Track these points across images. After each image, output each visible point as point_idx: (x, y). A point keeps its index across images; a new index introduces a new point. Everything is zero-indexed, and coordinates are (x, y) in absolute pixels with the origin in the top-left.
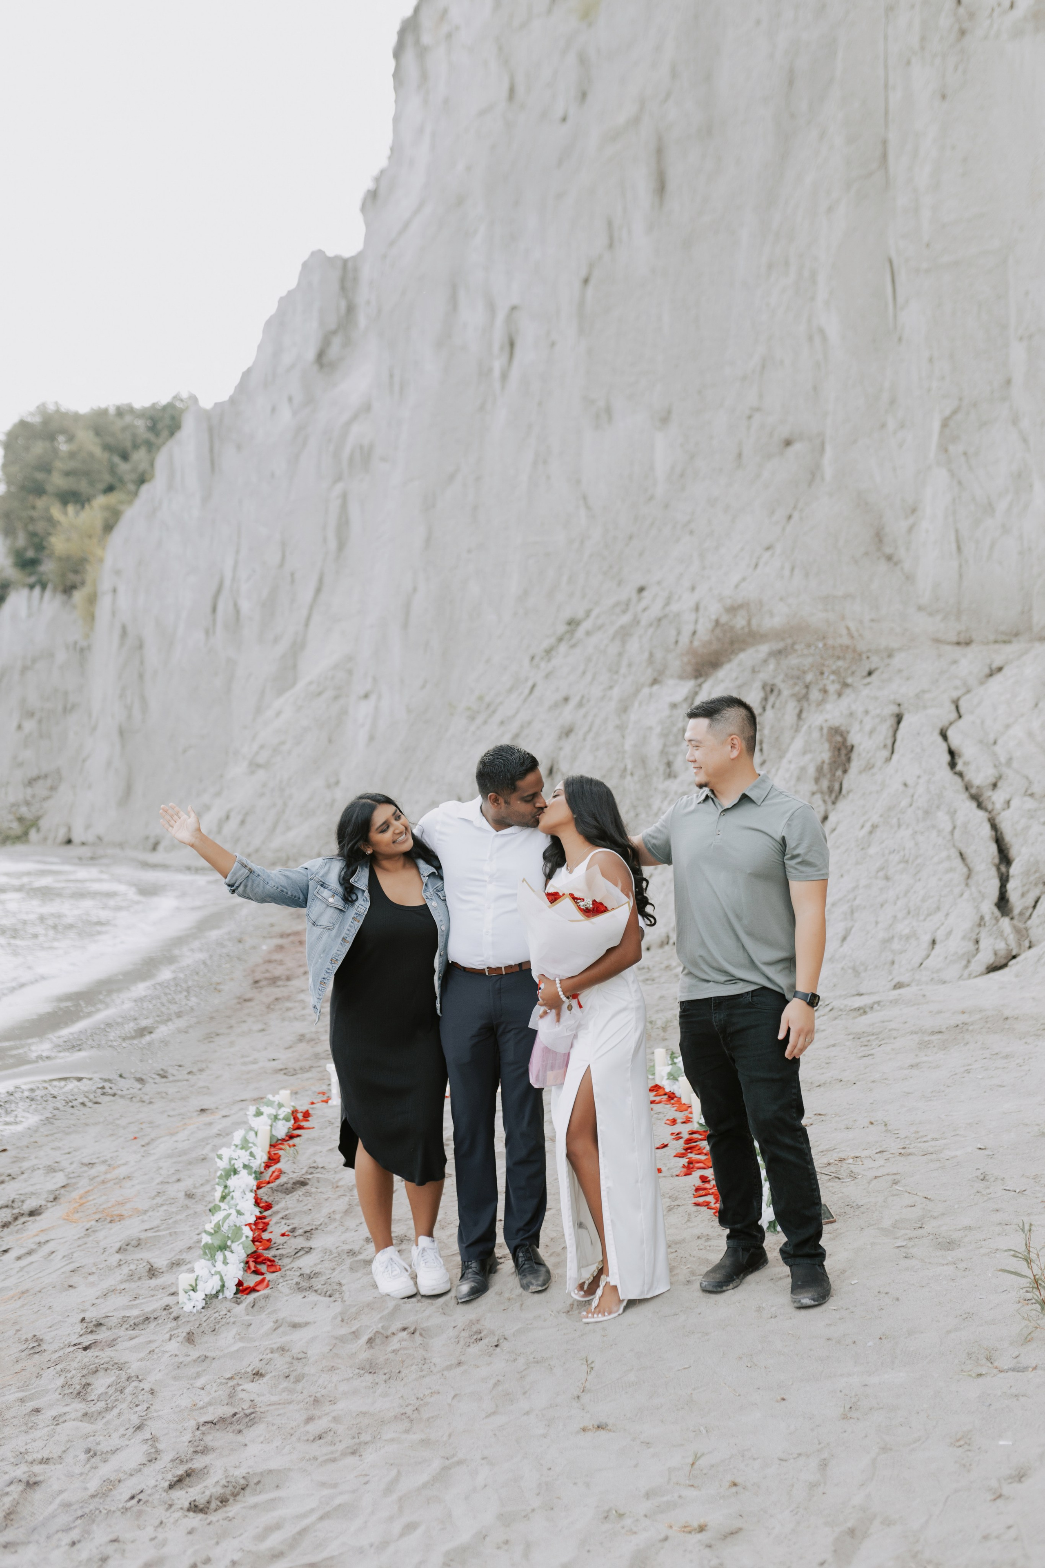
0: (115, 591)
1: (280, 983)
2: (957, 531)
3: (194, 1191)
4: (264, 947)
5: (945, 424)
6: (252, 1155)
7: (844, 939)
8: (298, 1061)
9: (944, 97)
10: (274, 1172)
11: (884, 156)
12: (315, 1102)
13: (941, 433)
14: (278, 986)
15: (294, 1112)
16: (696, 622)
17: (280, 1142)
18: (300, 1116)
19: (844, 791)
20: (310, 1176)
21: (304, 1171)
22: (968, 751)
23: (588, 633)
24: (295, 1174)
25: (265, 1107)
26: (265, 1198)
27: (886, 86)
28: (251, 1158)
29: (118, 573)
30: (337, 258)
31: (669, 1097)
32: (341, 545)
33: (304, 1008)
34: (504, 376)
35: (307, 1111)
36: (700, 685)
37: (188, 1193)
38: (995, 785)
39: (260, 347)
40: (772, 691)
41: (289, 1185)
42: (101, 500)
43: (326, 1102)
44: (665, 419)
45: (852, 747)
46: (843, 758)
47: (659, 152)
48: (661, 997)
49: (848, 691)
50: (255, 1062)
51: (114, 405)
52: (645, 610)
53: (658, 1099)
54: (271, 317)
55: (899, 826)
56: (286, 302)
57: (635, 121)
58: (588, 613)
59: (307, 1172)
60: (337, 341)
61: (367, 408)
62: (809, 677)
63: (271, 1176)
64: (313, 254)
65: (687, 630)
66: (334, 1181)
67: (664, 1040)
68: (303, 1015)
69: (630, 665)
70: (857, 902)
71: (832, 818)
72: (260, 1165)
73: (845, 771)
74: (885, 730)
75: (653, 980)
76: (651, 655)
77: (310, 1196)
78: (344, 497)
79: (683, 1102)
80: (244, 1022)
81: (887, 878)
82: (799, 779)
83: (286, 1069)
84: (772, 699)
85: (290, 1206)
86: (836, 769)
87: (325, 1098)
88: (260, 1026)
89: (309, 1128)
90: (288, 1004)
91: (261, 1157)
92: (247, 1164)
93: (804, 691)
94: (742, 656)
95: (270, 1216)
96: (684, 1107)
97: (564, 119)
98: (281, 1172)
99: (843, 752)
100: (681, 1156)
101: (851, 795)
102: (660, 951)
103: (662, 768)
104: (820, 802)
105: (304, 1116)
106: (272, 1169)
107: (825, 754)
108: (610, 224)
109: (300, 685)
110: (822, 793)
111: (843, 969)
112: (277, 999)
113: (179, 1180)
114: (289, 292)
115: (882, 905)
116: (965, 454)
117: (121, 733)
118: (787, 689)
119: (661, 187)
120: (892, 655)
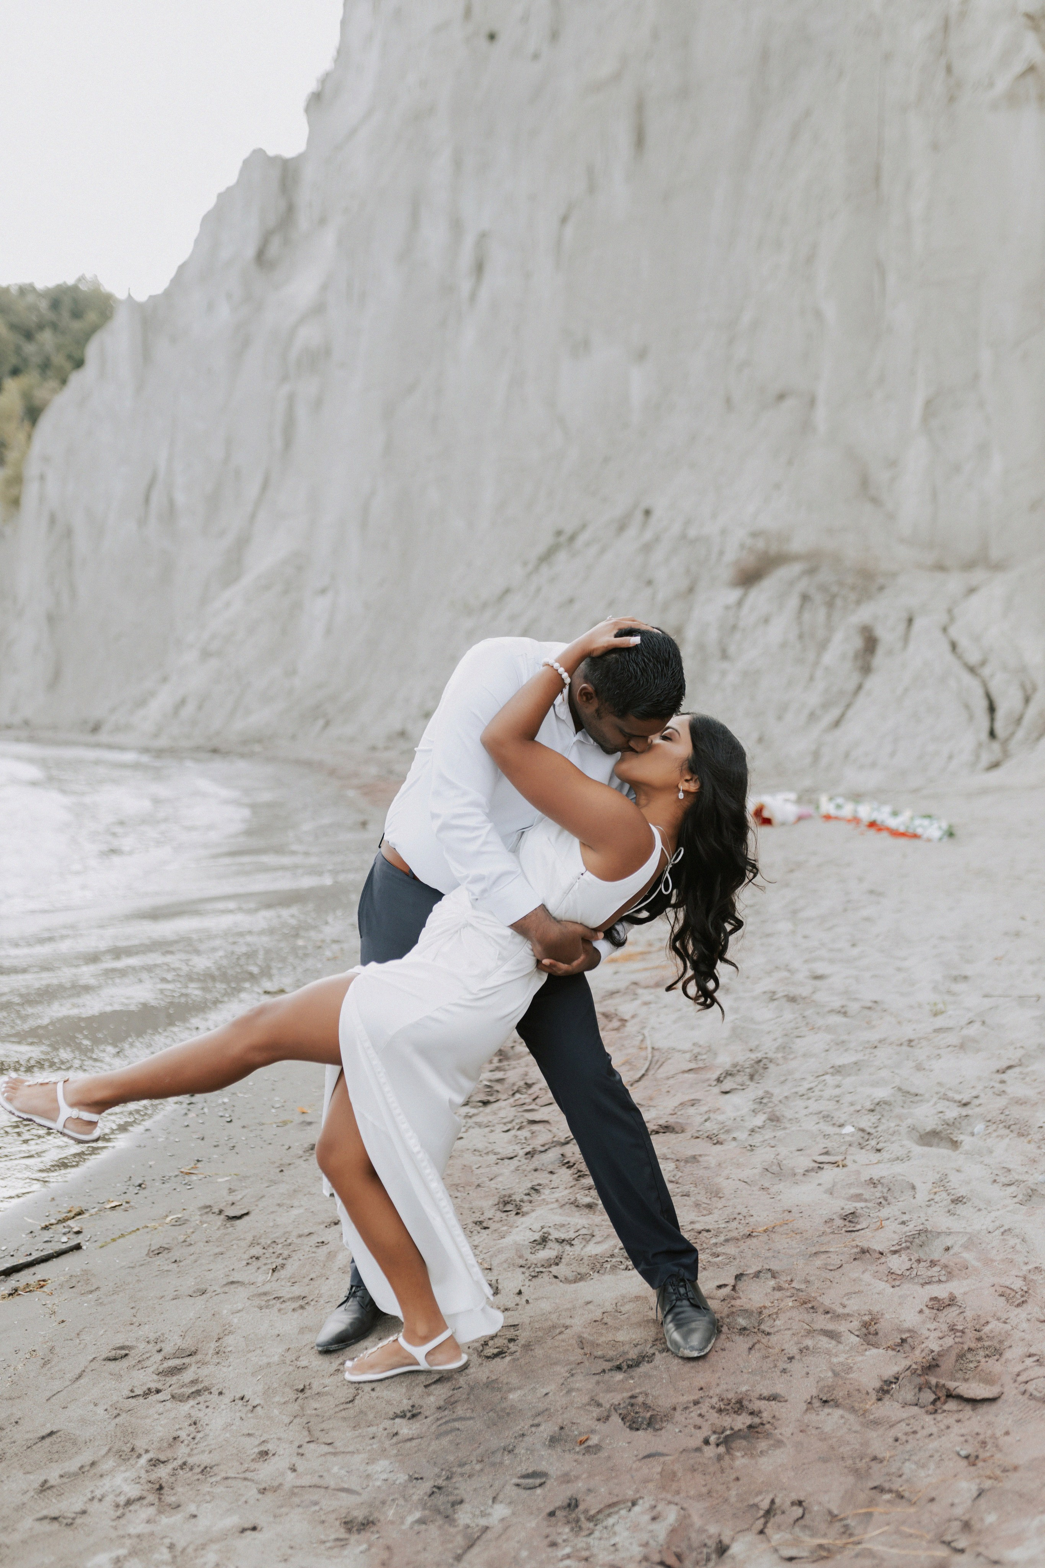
0: (42, 478)
2: (933, 485)
5: (928, 403)
7: (893, 754)
9: (936, 148)
11: (877, 180)
13: (925, 409)
16: (723, 544)
19: (873, 668)
22: (964, 643)
23: (588, 545)
29: (46, 459)
30: (278, 158)
32: (288, 444)
34: (473, 296)
36: (746, 593)
38: (983, 663)
39: (197, 241)
40: (807, 599)
44: (642, 355)
45: (877, 639)
46: (872, 646)
47: (640, 108)
51: (16, 284)
54: (209, 212)
55: (924, 688)
56: (225, 198)
57: (617, 77)
58: (584, 527)
60: (275, 241)
61: (320, 311)
62: (833, 591)
64: (255, 151)
70: (899, 734)
71: (867, 686)
73: (873, 655)
74: (902, 627)
76: (686, 567)
78: (291, 399)
82: (842, 660)
84: (807, 605)
86: (867, 653)
93: (831, 600)
94: (778, 572)
97: (536, 57)
99: (872, 642)
101: (878, 672)
103: (718, 653)
104: (856, 676)
107: (858, 643)
108: (590, 171)
109: (247, 580)
110: (857, 670)
114: (229, 189)
116: (942, 427)
117: (51, 619)
118: (818, 598)
119: (640, 140)
120: (894, 575)
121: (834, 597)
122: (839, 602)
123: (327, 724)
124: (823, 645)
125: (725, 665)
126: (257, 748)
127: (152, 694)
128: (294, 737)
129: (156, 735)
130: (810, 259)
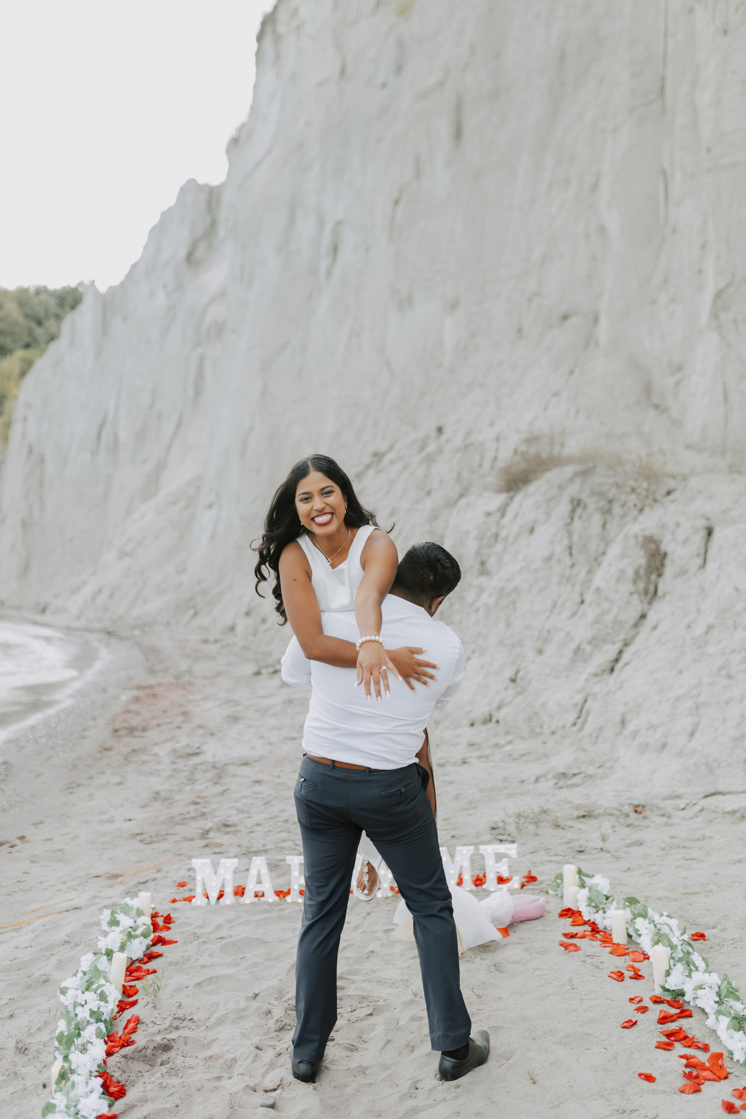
0: (25, 419)
1: (137, 733)
2: (725, 385)
3: (28, 1040)
4: (124, 698)
5: (718, 295)
6: (103, 997)
7: (692, 734)
8: (154, 824)
9: (725, 32)
10: (129, 1021)
11: (662, 90)
12: (177, 898)
13: (714, 304)
14: (135, 737)
15: (154, 916)
16: (497, 450)
17: (137, 964)
18: (160, 921)
19: (660, 593)
20: (174, 1035)
21: (167, 1023)
23: (392, 462)
24: (156, 1027)
25: (122, 914)
26: (117, 1075)
27: (666, 35)
28: (100, 1002)
29: (28, 406)
30: (206, 186)
31: (593, 930)
32: (198, 394)
33: (158, 763)
34: (329, 272)
35: (169, 915)
36: (511, 498)
37: (20, 1045)
39: (145, 247)
40: (578, 504)
41: (149, 1052)
42: (20, 354)
43: (189, 899)
44: (454, 306)
45: (665, 554)
46: (658, 563)
47: (459, 108)
48: (506, 779)
49: (657, 506)
50: (111, 821)
51: (34, 286)
52: (448, 441)
53: (579, 930)
54: (155, 226)
55: (735, 628)
56: (166, 216)
57: (441, 84)
58: (391, 448)
59: (171, 1026)
60: (202, 247)
61: (222, 294)
62: (610, 496)
63: (125, 1028)
64: (188, 181)
65: (489, 455)
66: (206, 1042)
67: (536, 835)
68: (158, 770)
69: (441, 482)
70: (702, 698)
71: (652, 617)
72: (113, 1010)
73: (660, 575)
74: (699, 539)
75: (487, 757)
76: (459, 475)
77: (177, 1075)
78: (202, 359)
79: (615, 941)
80: (103, 772)
81: (729, 677)
82: (618, 580)
83: (142, 834)
84: (579, 511)
85: (150, 1095)
86: (652, 573)
87: (187, 895)
88: (116, 779)
89: (171, 942)
90: (144, 757)
91: (115, 995)
92: (95, 1010)
93: (607, 506)
94: (549, 475)
95: (123, 1113)
96: (620, 951)
97: (384, 86)
98: (137, 1021)
99: (658, 558)
100: (666, 1047)
101: (668, 597)
102: (484, 728)
103: (477, 566)
104: (637, 602)
105: (164, 922)
106: (128, 1014)
107: (640, 559)
108: (417, 160)
109: (161, 496)
110: (639, 594)
111: (696, 764)
112: (134, 751)
113: (11, 1016)
114: (169, 208)
115: (727, 703)
116: (735, 321)
117: (25, 525)
118: (592, 504)
119: (458, 134)
120: (685, 478)
121: (610, 502)
122: (617, 509)
123: (196, 614)
124: (597, 560)
125: (484, 580)
126: (137, 632)
127: (85, 583)
128: (168, 624)
129: (78, 618)
130: (595, 187)
